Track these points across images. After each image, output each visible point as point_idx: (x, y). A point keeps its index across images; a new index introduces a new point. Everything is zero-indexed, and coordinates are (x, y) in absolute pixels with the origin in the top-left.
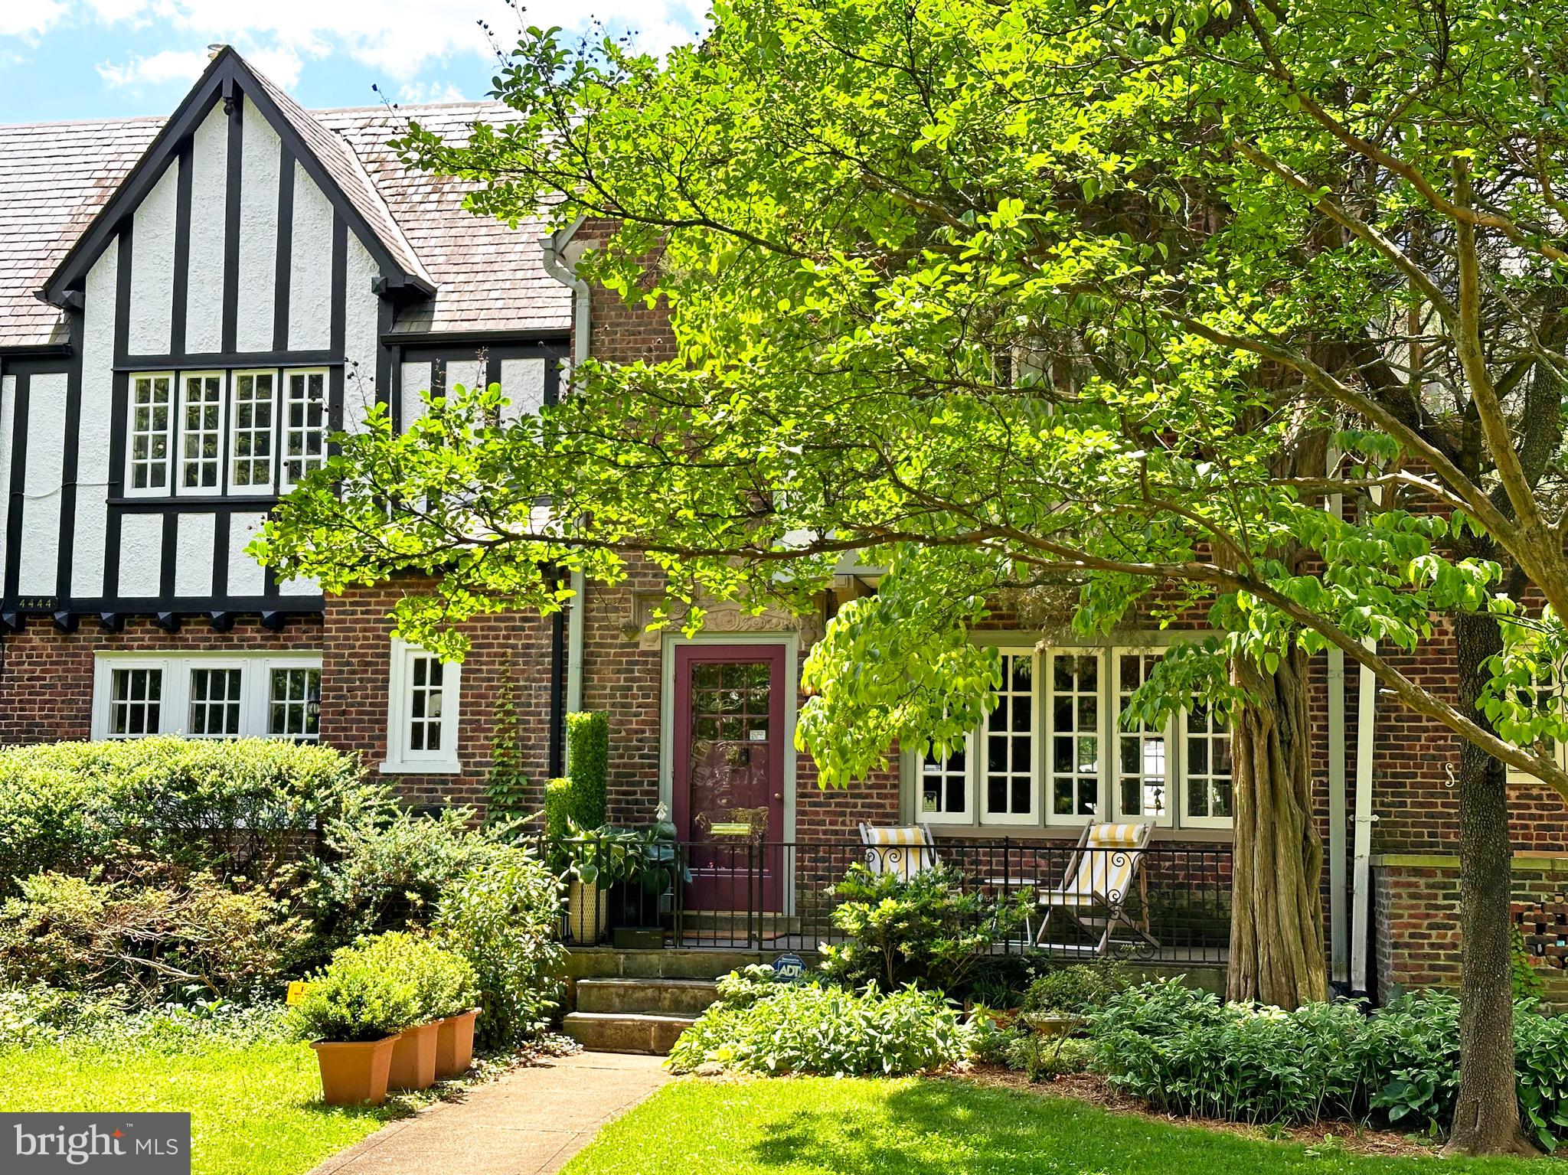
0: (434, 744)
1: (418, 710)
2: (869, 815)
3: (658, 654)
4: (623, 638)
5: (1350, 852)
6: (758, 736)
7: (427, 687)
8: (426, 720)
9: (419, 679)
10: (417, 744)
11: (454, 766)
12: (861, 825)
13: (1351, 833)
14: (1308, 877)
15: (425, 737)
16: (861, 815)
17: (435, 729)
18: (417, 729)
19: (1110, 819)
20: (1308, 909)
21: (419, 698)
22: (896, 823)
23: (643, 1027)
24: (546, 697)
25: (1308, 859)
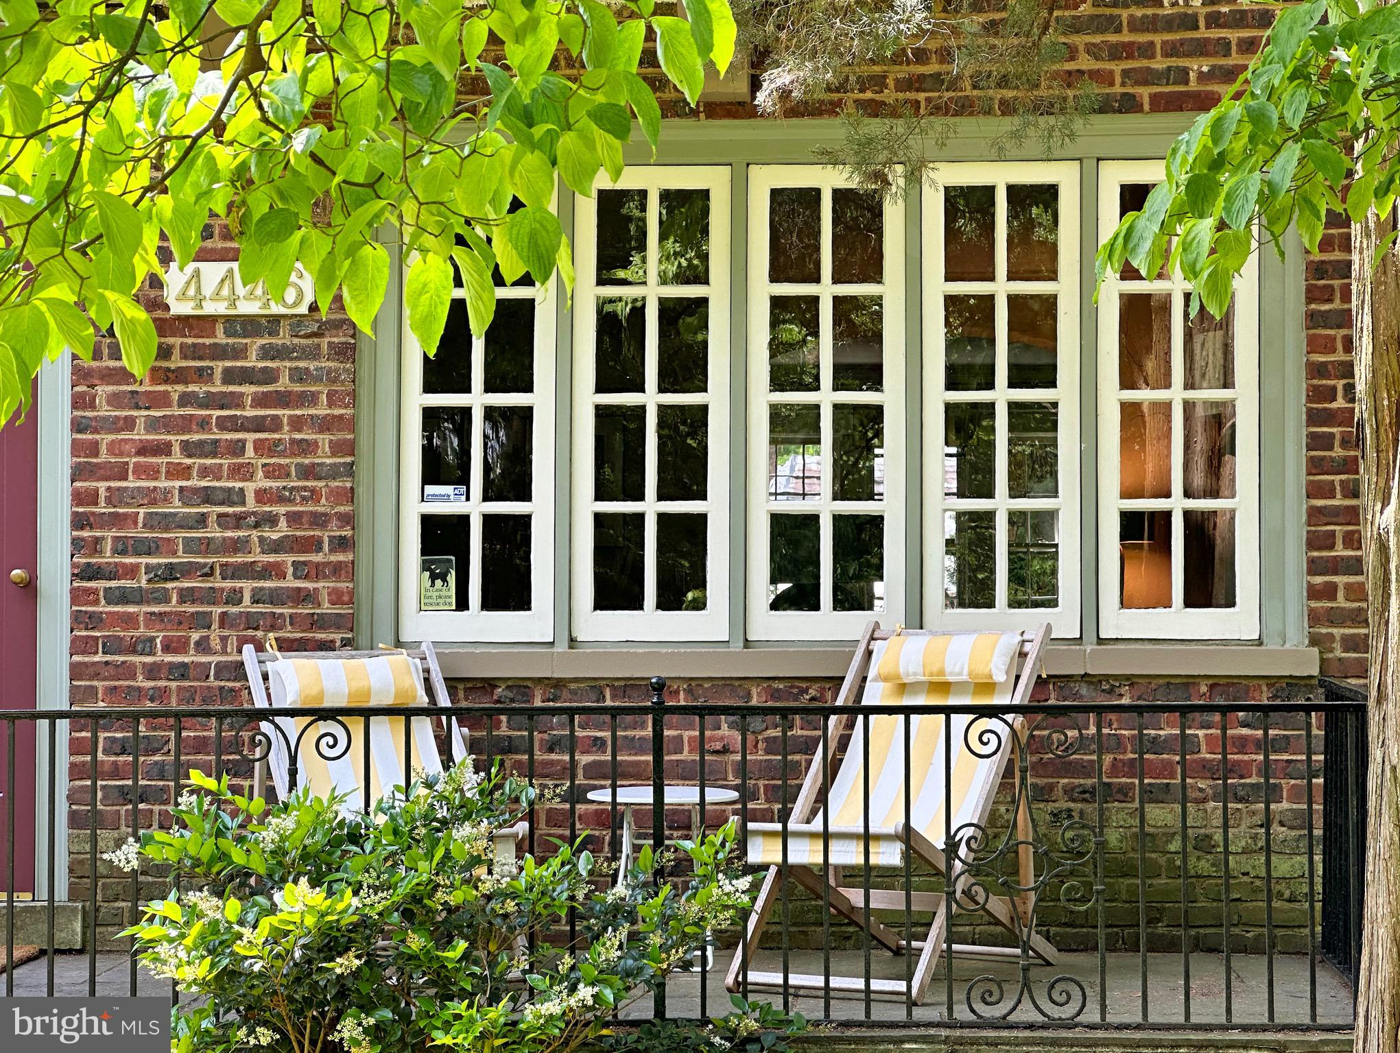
2: (274, 623)
12: (248, 649)
16: (251, 622)
22: (346, 643)
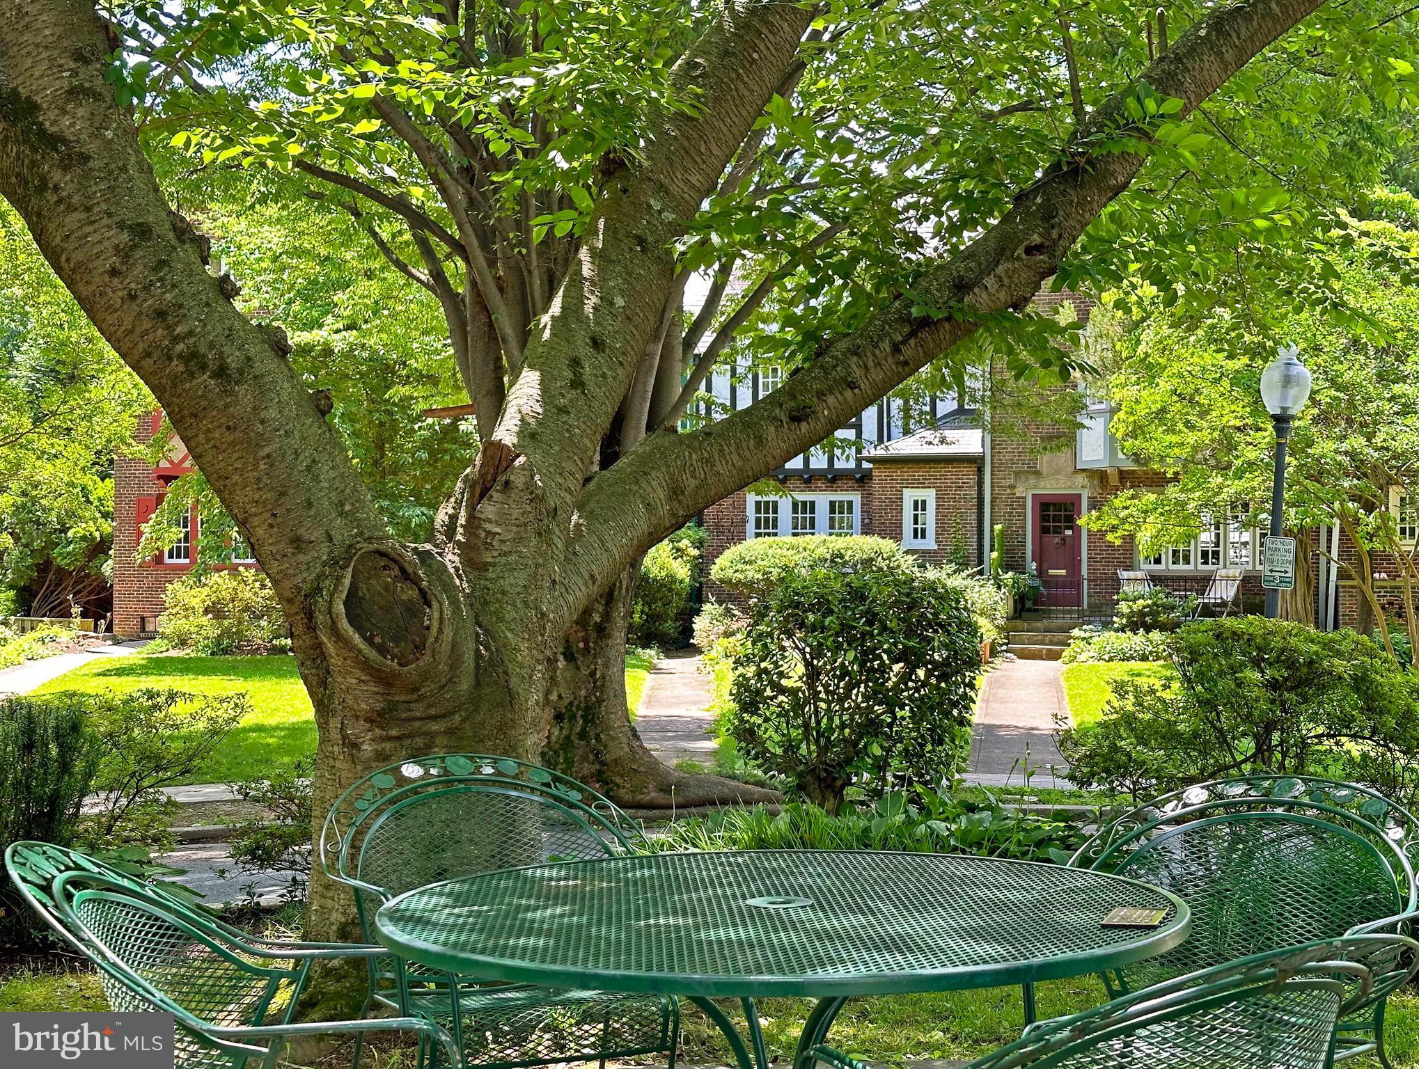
0: (923, 536)
1: (916, 522)
2: (1120, 566)
3: (1024, 498)
4: (1009, 491)
5: (1328, 579)
6: (1069, 532)
7: (919, 512)
8: (919, 526)
9: (916, 508)
10: (916, 536)
11: (933, 546)
12: (1118, 570)
13: (1328, 572)
14: (1308, 590)
15: (919, 533)
16: (1116, 566)
17: (923, 531)
18: (916, 530)
19: (1225, 567)
20: (1308, 601)
21: (916, 517)
23: (1041, 650)
24: (974, 517)
25: (1309, 583)
